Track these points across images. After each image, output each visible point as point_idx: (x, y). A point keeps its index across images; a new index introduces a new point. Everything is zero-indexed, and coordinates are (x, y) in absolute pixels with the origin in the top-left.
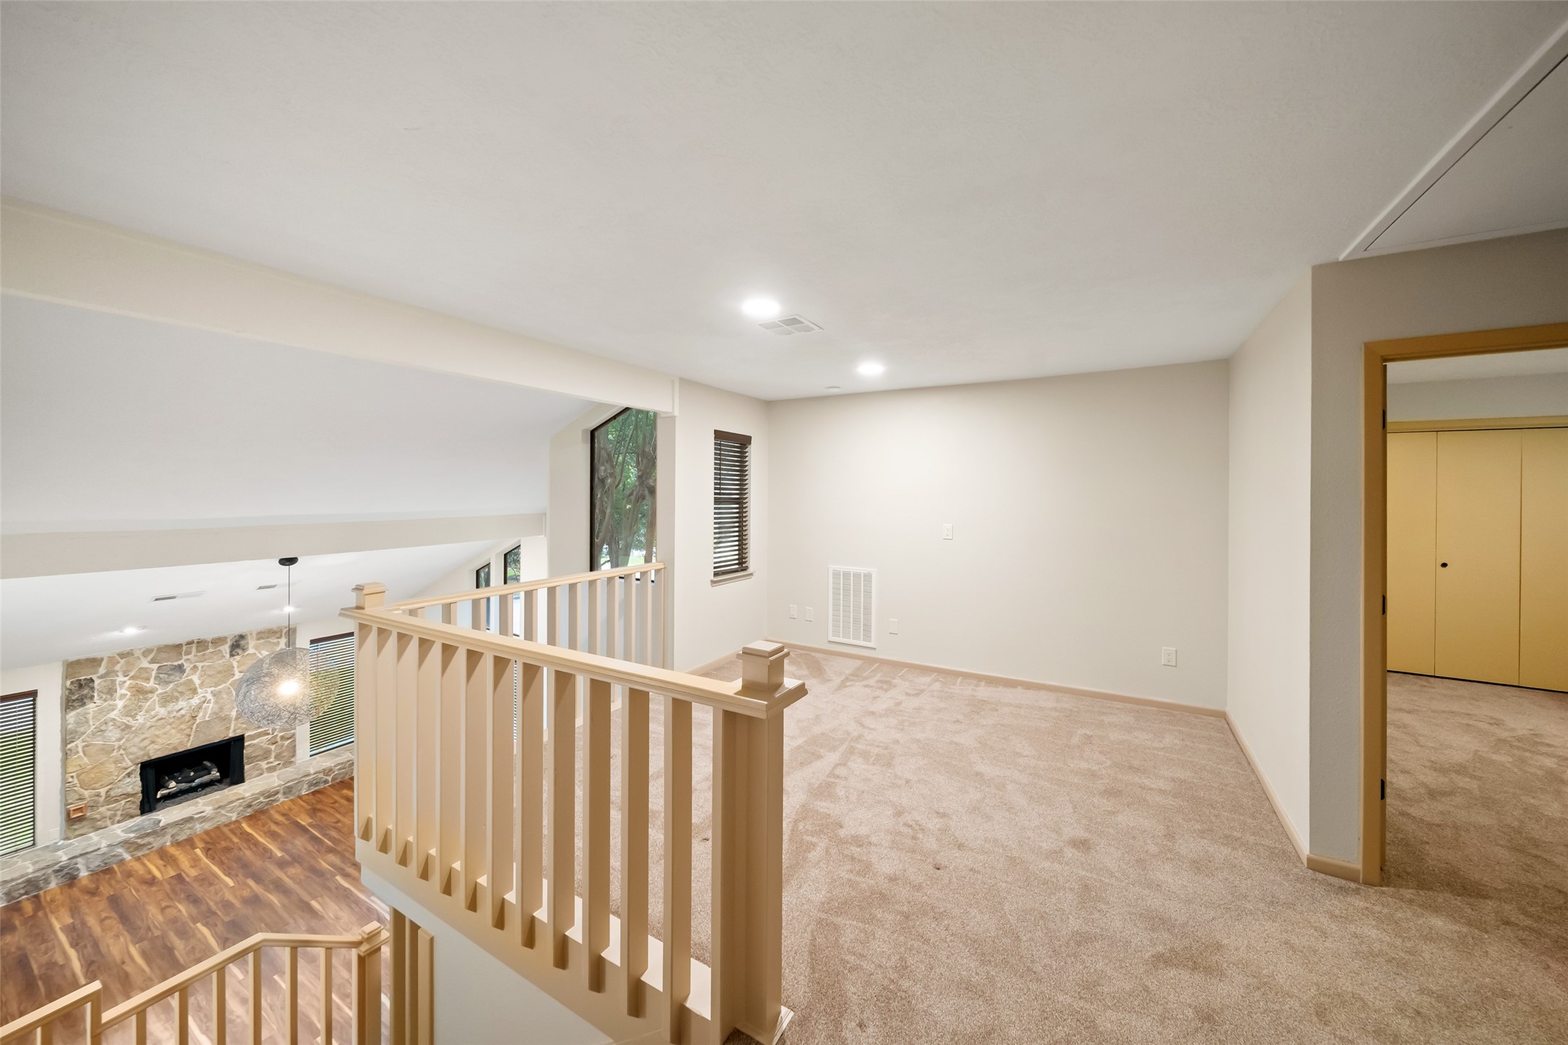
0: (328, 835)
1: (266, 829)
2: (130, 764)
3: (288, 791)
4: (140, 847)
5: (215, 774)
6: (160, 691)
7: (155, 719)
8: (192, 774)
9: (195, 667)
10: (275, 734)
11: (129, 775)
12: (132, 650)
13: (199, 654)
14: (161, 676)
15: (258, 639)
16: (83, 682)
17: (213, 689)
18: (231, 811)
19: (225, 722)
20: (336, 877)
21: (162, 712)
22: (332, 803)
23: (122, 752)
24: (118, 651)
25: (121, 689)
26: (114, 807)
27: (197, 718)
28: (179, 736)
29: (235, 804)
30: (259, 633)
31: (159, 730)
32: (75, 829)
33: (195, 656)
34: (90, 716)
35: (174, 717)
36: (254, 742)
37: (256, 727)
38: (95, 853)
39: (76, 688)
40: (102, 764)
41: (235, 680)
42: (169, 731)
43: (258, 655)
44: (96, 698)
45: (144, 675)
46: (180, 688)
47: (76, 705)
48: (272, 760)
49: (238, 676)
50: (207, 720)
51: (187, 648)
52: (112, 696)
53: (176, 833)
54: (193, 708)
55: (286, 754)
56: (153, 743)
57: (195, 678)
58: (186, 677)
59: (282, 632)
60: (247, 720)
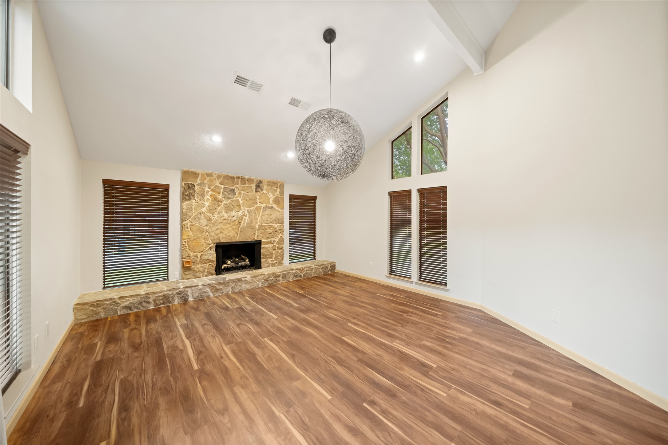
2: (211, 242)
3: (284, 276)
4: (217, 290)
5: (247, 262)
6: (224, 202)
7: (222, 218)
8: (237, 260)
9: (240, 193)
11: (211, 248)
12: (212, 173)
13: (242, 186)
14: (225, 193)
15: (268, 186)
16: (190, 185)
17: (248, 209)
18: (259, 281)
19: (253, 230)
21: (226, 215)
23: (207, 234)
24: (206, 172)
25: (207, 195)
26: (204, 266)
27: (241, 224)
28: (233, 232)
29: (259, 277)
30: (268, 182)
31: (224, 226)
32: (186, 274)
33: (240, 186)
34: (193, 207)
35: (231, 220)
36: (266, 246)
37: (267, 237)
38: (196, 288)
39: (187, 188)
40: (199, 238)
41: (258, 207)
42: (228, 228)
43: (268, 194)
44: (196, 197)
45: (218, 190)
46: (234, 204)
47: (187, 198)
48: (273, 259)
49: (259, 204)
50: (245, 226)
51: (236, 180)
52: (203, 198)
53: (234, 287)
54: (239, 217)
55: (279, 257)
56: (221, 232)
57: (240, 199)
58: (236, 197)
59: (278, 184)
60: (263, 231)
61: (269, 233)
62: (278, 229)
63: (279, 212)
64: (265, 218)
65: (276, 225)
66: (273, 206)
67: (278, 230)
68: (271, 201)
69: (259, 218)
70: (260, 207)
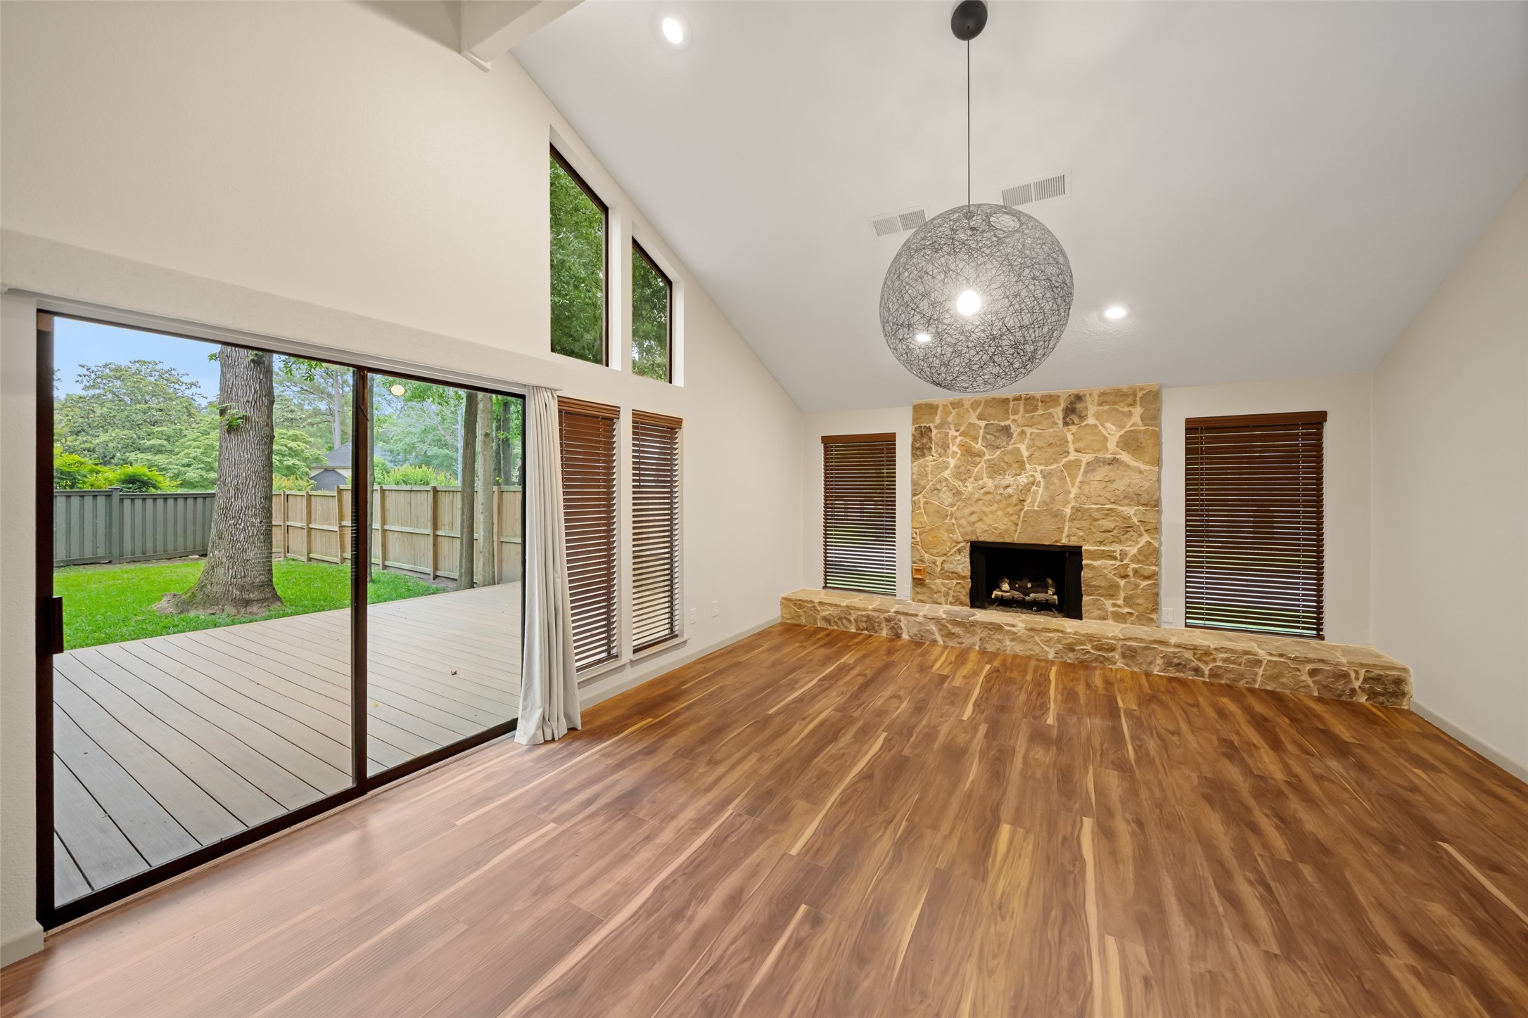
0: (1140, 740)
1: (1070, 685)
2: (960, 539)
3: (1130, 654)
4: (950, 635)
5: (1051, 595)
6: (987, 457)
7: (982, 491)
8: (1029, 585)
9: (1023, 432)
10: (1125, 562)
11: (959, 551)
12: (962, 399)
13: (1027, 415)
14: (988, 436)
15: (1101, 404)
16: (923, 430)
17: (1043, 467)
18: (1047, 642)
19: (1057, 520)
20: (1085, 819)
21: (990, 484)
22: (1189, 705)
23: (954, 521)
24: (951, 399)
25: (953, 445)
26: (947, 584)
27: (1025, 503)
28: (1005, 520)
29: (1051, 635)
30: (1102, 394)
31: (986, 507)
32: (918, 592)
33: (1023, 417)
34: (929, 469)
35: (1001, 494)
36: (1096, 563)
37: (1098, 539)
38: (914, 618)
39: (919, 435)
40: (938, 528)
41: (1070, 461)
42: (996, 511)
43: (1101, 428)
44: (933, 450)
45: (972, 433)
46: (1006, 458)
47: (919, 454)
48: (1120, 602)
49: (1073, 456)
50: (1036, 509)
51: (1014, 404)
52: (945, 451)
53: (985, 638)
54: (1020, 488)
55: (1141, 601)
56: (981, 520)
57: (1023, 448)
58: (1013, 444)
59: (1136, 396)
60: (1085, 524)
61: (1103, 529)
62: (1135, 520)
63: (1141, 472)
64: (1092, 490)
65: (1130, 511)
66: (1117, 457)
67: (1138, 524)
68: (1112, 445)
69: (1074, 491)
70: (1077, 463)
